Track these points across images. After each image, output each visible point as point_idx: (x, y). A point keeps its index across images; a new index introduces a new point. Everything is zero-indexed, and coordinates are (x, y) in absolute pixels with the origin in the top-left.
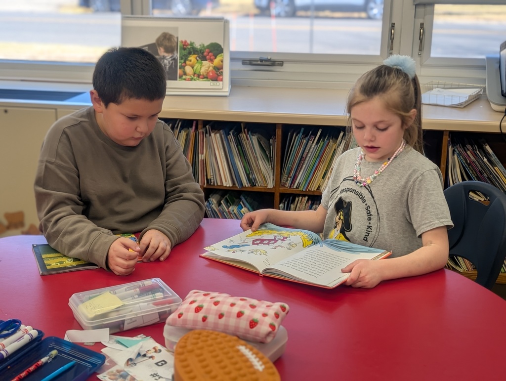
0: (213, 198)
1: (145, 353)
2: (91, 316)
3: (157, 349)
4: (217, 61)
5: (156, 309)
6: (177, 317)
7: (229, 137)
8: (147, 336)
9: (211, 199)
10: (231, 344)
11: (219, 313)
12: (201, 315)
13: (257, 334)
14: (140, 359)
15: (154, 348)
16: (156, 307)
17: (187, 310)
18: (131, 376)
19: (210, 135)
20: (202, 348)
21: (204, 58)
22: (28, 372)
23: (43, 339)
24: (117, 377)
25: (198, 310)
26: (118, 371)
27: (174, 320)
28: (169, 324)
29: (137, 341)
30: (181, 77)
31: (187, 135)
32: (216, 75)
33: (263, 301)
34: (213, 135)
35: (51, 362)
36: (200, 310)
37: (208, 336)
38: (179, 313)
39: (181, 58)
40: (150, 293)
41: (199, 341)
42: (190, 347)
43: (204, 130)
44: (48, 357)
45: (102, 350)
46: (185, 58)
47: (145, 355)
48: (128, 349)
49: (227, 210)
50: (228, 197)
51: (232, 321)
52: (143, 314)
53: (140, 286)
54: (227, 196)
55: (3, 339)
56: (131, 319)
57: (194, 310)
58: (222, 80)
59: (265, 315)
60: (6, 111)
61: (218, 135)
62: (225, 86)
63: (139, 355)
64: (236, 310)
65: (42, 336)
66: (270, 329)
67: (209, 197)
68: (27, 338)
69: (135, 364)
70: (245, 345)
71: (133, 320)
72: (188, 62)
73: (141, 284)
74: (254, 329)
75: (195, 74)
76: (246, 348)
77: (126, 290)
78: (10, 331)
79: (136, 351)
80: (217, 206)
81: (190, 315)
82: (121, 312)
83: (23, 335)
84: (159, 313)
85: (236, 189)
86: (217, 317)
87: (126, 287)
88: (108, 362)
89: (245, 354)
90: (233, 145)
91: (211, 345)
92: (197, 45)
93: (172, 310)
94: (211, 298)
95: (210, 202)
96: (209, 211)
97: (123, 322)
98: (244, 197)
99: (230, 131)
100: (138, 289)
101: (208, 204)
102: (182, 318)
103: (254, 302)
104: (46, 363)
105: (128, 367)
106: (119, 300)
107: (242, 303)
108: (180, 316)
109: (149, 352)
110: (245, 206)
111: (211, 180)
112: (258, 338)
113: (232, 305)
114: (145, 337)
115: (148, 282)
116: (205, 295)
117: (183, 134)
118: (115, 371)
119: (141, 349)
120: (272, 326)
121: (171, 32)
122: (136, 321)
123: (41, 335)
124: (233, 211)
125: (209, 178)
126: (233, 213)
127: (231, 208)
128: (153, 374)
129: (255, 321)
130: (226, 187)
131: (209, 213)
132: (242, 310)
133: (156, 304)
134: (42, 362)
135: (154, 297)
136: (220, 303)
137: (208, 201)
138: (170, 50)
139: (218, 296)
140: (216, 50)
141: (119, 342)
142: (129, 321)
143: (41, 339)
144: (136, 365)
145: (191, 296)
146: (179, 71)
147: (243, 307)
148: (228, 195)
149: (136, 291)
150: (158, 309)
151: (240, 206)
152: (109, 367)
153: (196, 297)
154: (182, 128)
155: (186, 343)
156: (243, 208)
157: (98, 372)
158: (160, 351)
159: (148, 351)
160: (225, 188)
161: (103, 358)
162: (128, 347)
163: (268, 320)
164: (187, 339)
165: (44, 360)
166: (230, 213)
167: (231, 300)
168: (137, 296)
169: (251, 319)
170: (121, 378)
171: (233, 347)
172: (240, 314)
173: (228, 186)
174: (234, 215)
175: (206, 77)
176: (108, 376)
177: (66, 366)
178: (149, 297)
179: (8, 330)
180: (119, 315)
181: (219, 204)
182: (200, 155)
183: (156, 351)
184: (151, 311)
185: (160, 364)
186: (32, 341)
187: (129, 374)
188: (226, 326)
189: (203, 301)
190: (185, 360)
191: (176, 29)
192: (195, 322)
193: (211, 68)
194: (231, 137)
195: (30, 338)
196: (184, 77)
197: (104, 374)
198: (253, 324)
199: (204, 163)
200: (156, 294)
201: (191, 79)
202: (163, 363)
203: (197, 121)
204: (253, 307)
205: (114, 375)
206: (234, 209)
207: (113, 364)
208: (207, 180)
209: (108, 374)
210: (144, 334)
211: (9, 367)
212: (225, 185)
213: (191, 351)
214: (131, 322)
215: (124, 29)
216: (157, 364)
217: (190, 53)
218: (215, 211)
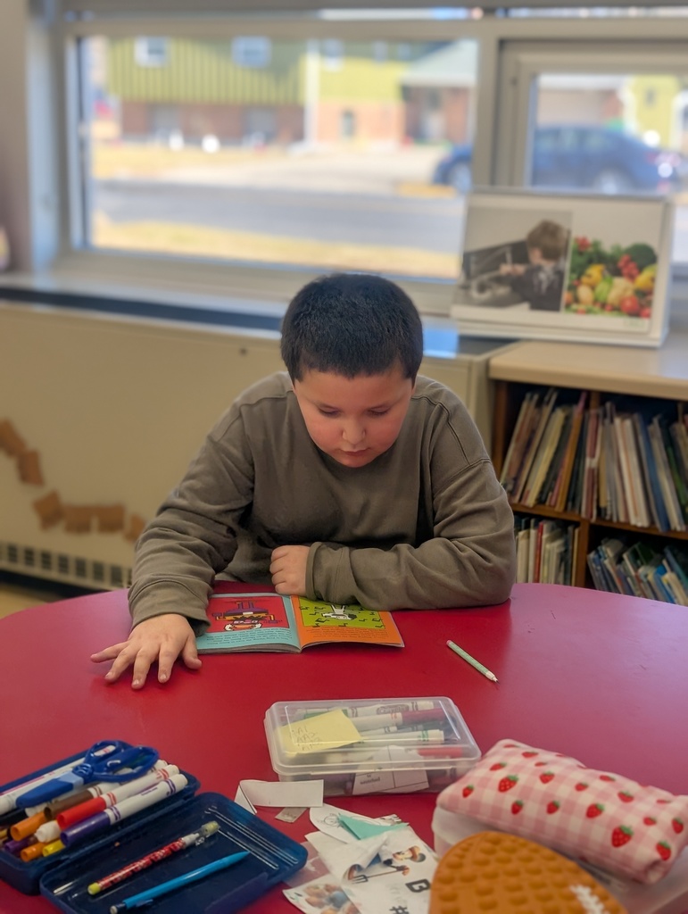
0: (608, 546)
1: (390, 857)
2: (292, 754)
3: (417, 853)
4: (642, 279)
5: (423, 764)
6: (460, 793)
7: (651, 428)
8: (404, 821)
9: (604, 548)
10: (559, 878)
11: (549, 800)
12: (510, 798)
13: (627, 861)
14: (379, 869)
15: (412, 850)
16: (422, 760)
17: (484, 782)
18: (353, 904)
19: (612, 421)
20: (493, 876)
21: (617, 272)
22: (170, 849)
23: (197, 793)
24: (324, 900)
25: (505, 786)
26: (329, 888)
27: (453, 799)
28: (443, 807)
29: (380, 827)
30: (568, 306)
31: (567, 419)
32: (639, 306)
33: (651, 788)
34: (617, 421)
35: (201, 844)
36: (511, 787)
37: (513, 851)
38: (465, 786)
39: (573, 270)
40: (420, 726)
41: (492, 858)
42: (468, 870)
43: (600, 411)
44: (197, 835)
45: (307, 836)
46: (579, 271)
47: (388, 863)
48: (359, 843)
49: (633, 572)
50: (639, 546)
51: (576, 824)
52: (393, 769)
53: (408, 707)
54: (636, 546)
55: (117, 784)
56: (369, 774)
57: (496, 785)
58: (648, 316)
59: (649, 821)
60: (243, 352)
61: (628, 423)
62: (654, 328)
63: (377, 859)
64: (586, 799)
65: (196, 788)
66: (657, 856)
67: (600, 544)
68: (162, 789)
69: (365, 877)
70: (592, 886)
71: (373, 776)
72: (584, 279)
73: (410, 704)
74: (622, 849)
75: (595, 302)
76: (592, 894)
77: (378, 712)
78: (135, 771)
79: (372, 852)
80: (614, 563)
81: (488, 795)
82: (350, 757)
83: (156, 781)
84: (427, 771)
85: (654, 532)
86: (545, 808)
87: (379, 706)
88: (313, 864)
89: (585, 906)
90: (658, 446)
91: (516, 873)
92: (607, 247)
93: (459, 773)
94: (539, 764)
95: (601, 553)
96: (597, 570)
97: (352, 777)
98: (672, 551)
99: (654, 415)
100: (399, 715)
101: (596, 557)
102: (470, 797)
103: (631, 787)
104: (192, 846)
105: (350, 882)
106: (356, 731)
107: (603, 785)
108: (467, 792)
109: (400, 857)
110: (672, 570)
111: (605, 509)
112: (628, 870)
113: (581, 787)
114: (398, 823)
115: (425, 704)
116: (527, 755)
117: (559, 415)
118: (322, 887)
119: (384, 847)
120: (663, 850)
121: (558, 220)
122: (379, 779)
123: (192, 786)
124: (646, 576)
125: (602, 504)
126: (645, 580)
127: (642, 570)
128: (397, 907)
129: (626, 832)
130: (635, 526)
131: (596, 574)
132: (600, 802)
133: (424, 753)
134: (184, 844)
135: (424, 736)
136: (555, 778)
137: (597, 552)
138: (552, 254)
139: (553, 763)
140: (643, 257)
141: (344, 825)
142: (365, 778)
143: (193, 794)
144: (367, 881)
145: (499, 752)
146: (566, 296)
147: (603, 794)
148: (639, 543)
149: (396, 717)
150: (427, 764)
151: (660, 568)
152: (313, 877)
153: (510, 755)
154: (558, 403)
155: (462, 857)
156: (665, 571)
157: (288, 883)
158: (423, 858)
159: (399, 853)
160: (633, 529)
161: (303, 855)
162: (359, 839)
163: (656, 834)
164: (466, 850)
165: (187, 839)
166: (640, 581)
167: (581, 775)
168: (395, 728)
169: (615, 825)
170: (331, 906)
171: (564, 885)
172: (594, 811)
173: (639, 524)
174: (647, 586)
175: (617, 309)
176: (307, 896)
177: (226, 860)
178: (414, 736)
179: (133, 768)
180: (347, 762)
181: (620, 560)
182: (588, 460)
183: (413, 858)
184: (413, 765)
185: (416, 887)
186: (174, 796)
187: (348, 899)
188: (562, 831)
189: (519, 768)
190: (452, 898)
191: (569, 215)
192: (496, 811)
193: (629, 293)
194: (655, 428)
195: (169, 790)
196: (574, 306)
197: (300, 889)
198: (621, 836)
199: (595, 476)
200: (430, 732)
201: (588, 312)
202: (424, 885)
203: (589, 393)
204: (626, 798)
205: (319, 895)
206: (648, 572)
207: (323, 869)
208: (599, 509)
209: (308, 891)
210: (399, 816)
211: (117, 844)
212: (633, 521)
213: (469, 880)
214: (369, 782)
215: (472, 214)
216: (410, 886)
217: (590, 262)
218: (608, 571)
